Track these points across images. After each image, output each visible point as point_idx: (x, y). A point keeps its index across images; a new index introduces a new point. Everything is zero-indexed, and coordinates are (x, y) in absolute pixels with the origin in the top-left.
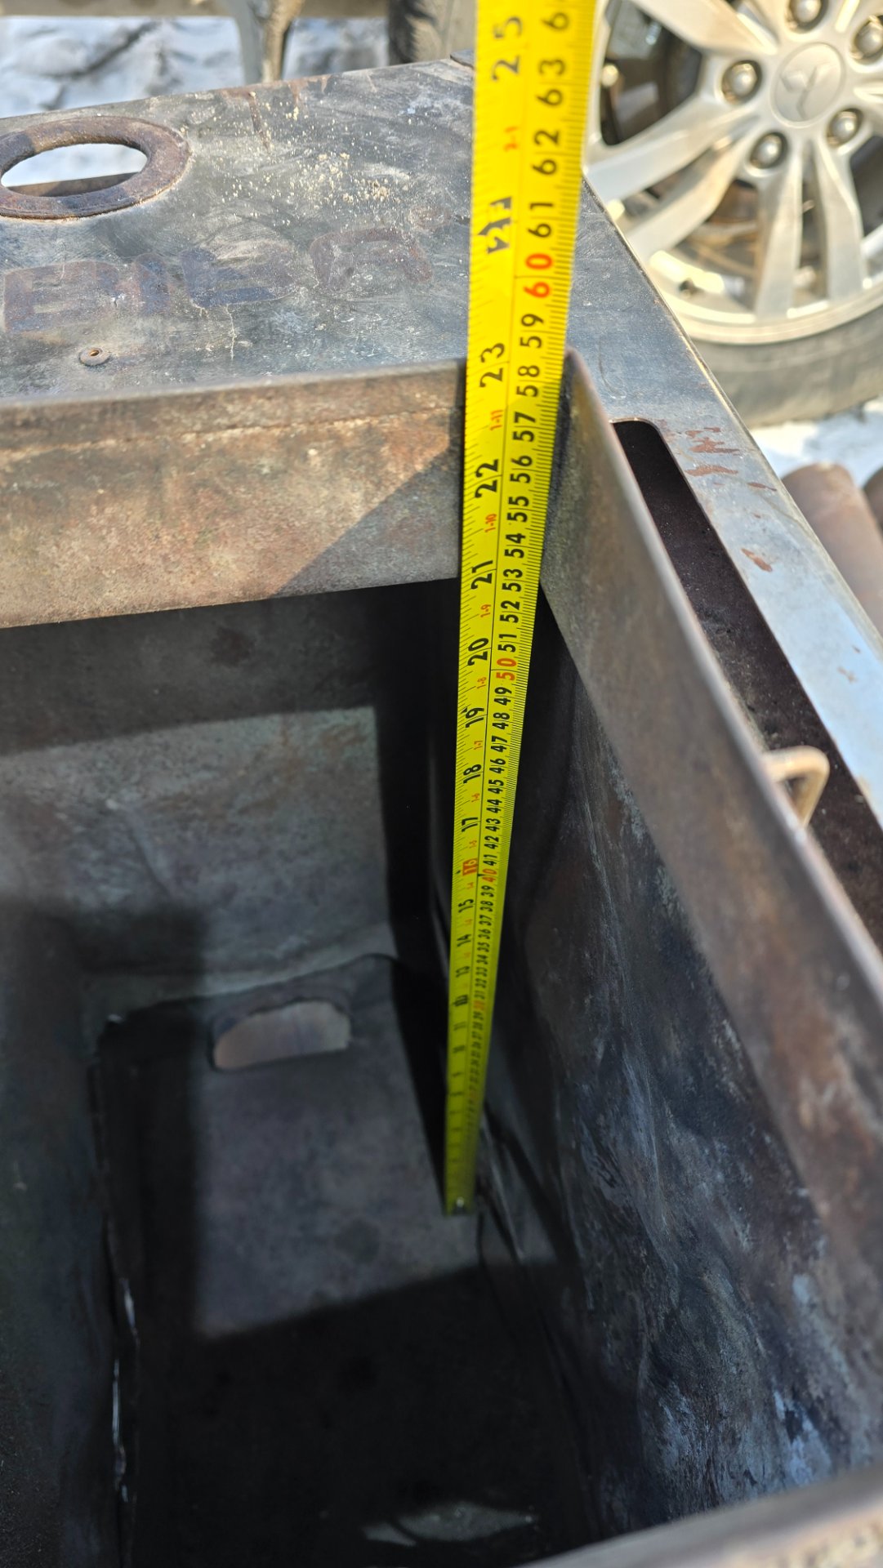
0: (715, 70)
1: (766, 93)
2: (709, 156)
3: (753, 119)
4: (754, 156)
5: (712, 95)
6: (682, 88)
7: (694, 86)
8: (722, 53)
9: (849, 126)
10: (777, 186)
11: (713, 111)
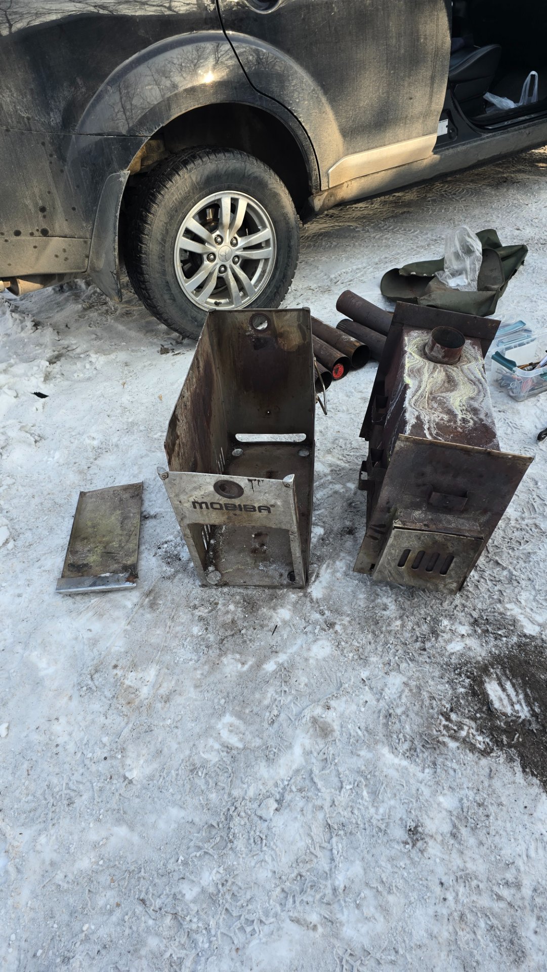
0: (205, 257)
1: (217, 258)
2: (211, 274)
3: (217, 264)
4: (220, 271)
5: (206, 262)
6: (199, 263)
7: (202, 262)
8: (206, 253)
9: (237, 259)
10: (227, 276)
11: (208, 265)
